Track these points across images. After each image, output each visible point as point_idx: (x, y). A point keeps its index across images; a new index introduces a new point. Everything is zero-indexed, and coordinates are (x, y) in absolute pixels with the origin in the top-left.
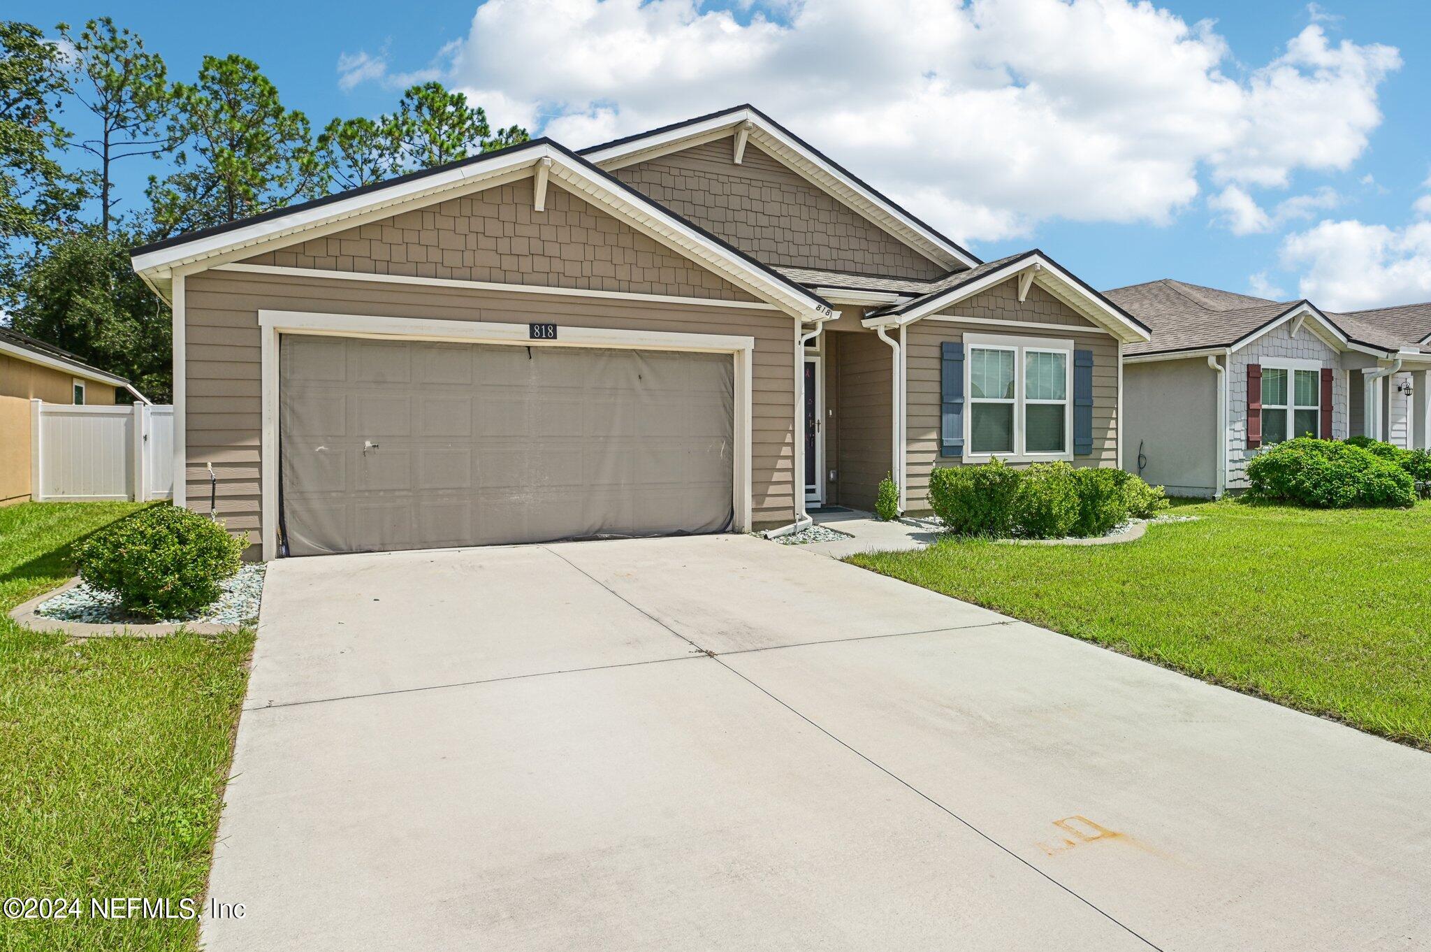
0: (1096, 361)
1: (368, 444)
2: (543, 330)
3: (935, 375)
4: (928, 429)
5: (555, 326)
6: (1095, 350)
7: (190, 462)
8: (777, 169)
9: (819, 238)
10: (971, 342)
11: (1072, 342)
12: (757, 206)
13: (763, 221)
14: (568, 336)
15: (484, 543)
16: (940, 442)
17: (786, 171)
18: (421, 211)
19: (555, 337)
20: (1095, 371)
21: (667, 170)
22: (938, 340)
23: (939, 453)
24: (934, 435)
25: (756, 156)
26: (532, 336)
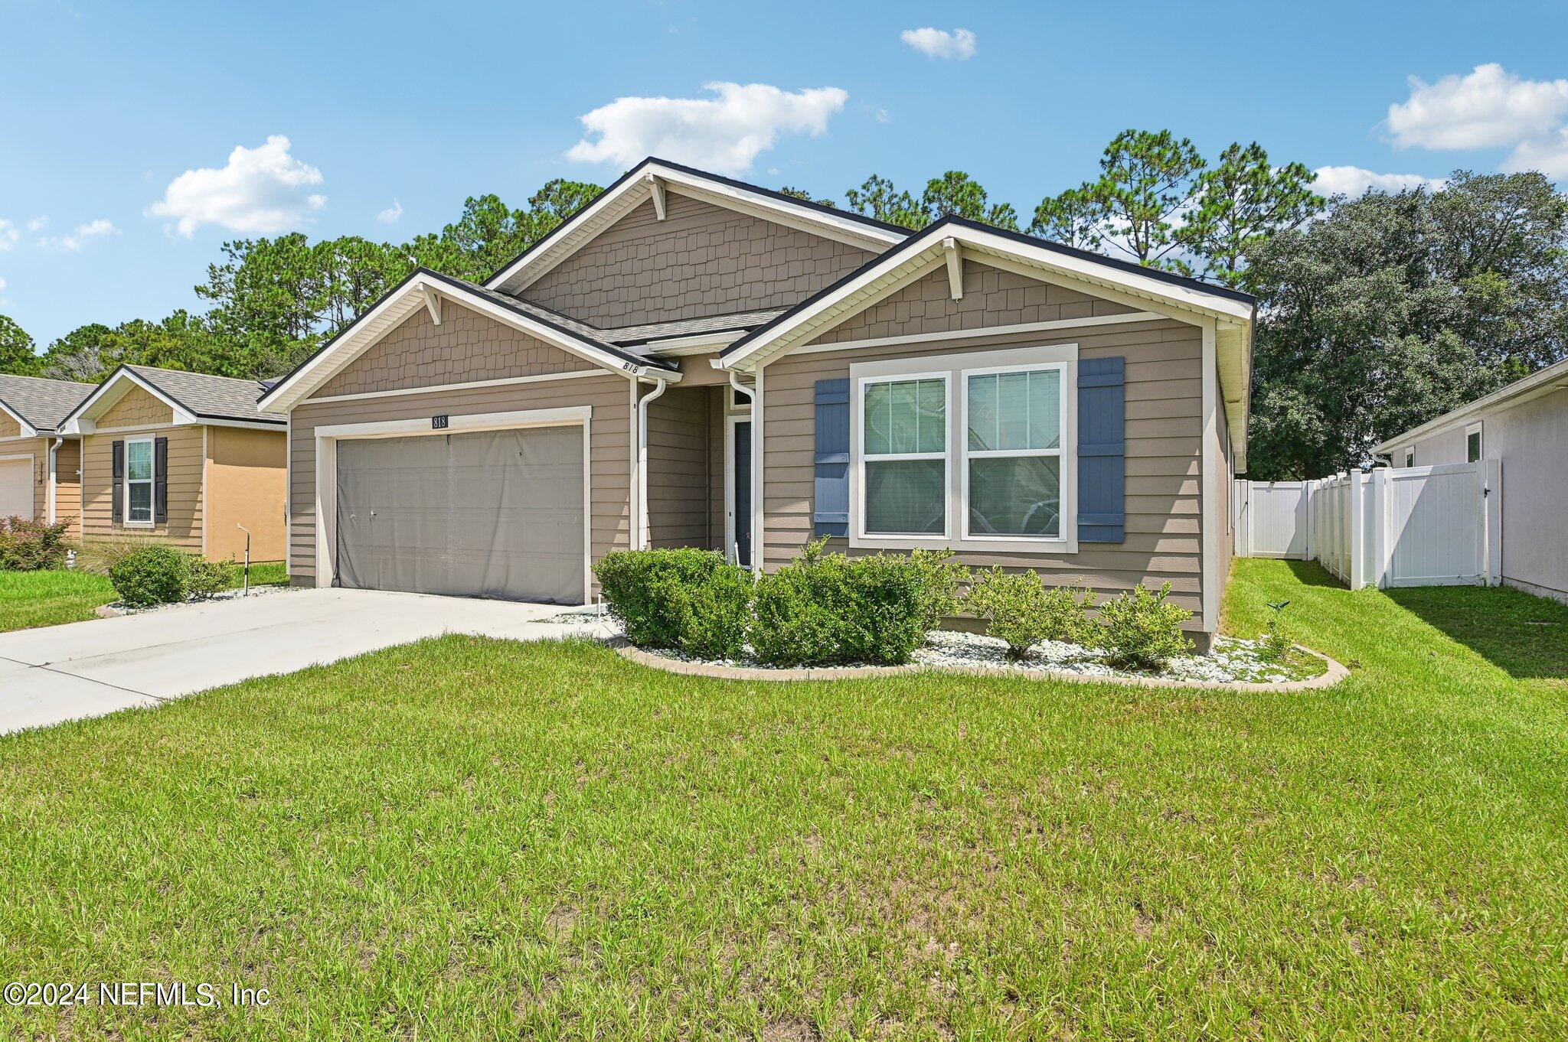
0: (1133, 373)
1: (372, 513)
2: (441, 421)
3: (809, 426)
4: (799, 499)
5: (446, 417)
6: (1131, 354)
7: (294, 522)
8: (704, 211)
9: (753, 274)
10: (862, 377)
11: (1073, 348)
12: (683, 258)
13: (689, 271)
14: (458, 424)
15: (436, 592)
16: (811, 515)
17: (715, 209)
18: (378, 344)
19: (446, 426)
20: (1131, 393)
21: (600, 249)
22: (810, 380)
23: (812, 532)
24: (804, 507)
25: (684, 205)
26: (434, 428)
